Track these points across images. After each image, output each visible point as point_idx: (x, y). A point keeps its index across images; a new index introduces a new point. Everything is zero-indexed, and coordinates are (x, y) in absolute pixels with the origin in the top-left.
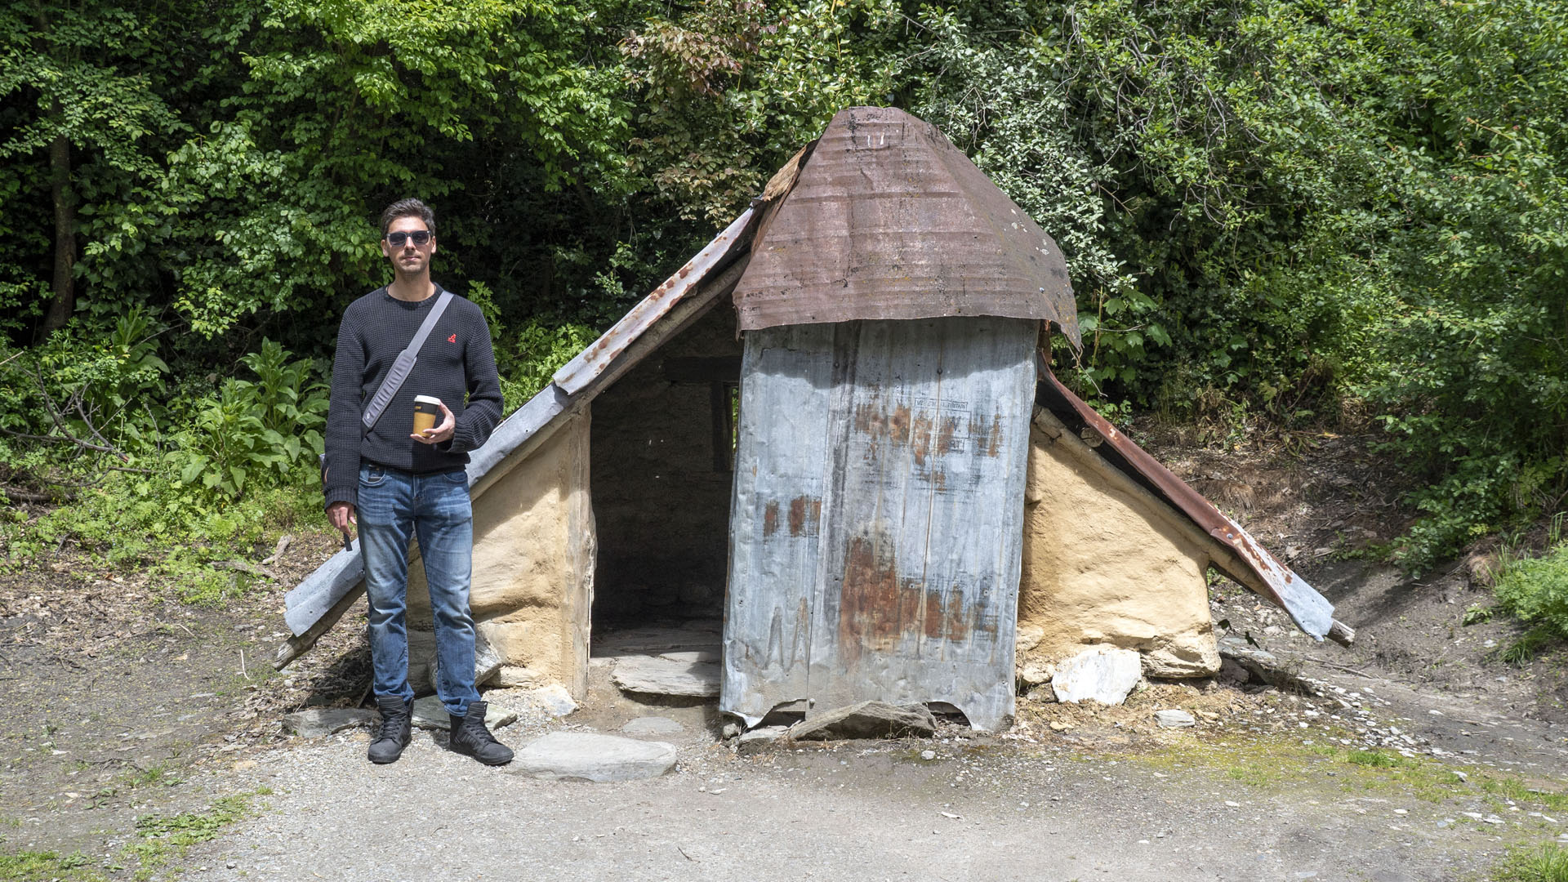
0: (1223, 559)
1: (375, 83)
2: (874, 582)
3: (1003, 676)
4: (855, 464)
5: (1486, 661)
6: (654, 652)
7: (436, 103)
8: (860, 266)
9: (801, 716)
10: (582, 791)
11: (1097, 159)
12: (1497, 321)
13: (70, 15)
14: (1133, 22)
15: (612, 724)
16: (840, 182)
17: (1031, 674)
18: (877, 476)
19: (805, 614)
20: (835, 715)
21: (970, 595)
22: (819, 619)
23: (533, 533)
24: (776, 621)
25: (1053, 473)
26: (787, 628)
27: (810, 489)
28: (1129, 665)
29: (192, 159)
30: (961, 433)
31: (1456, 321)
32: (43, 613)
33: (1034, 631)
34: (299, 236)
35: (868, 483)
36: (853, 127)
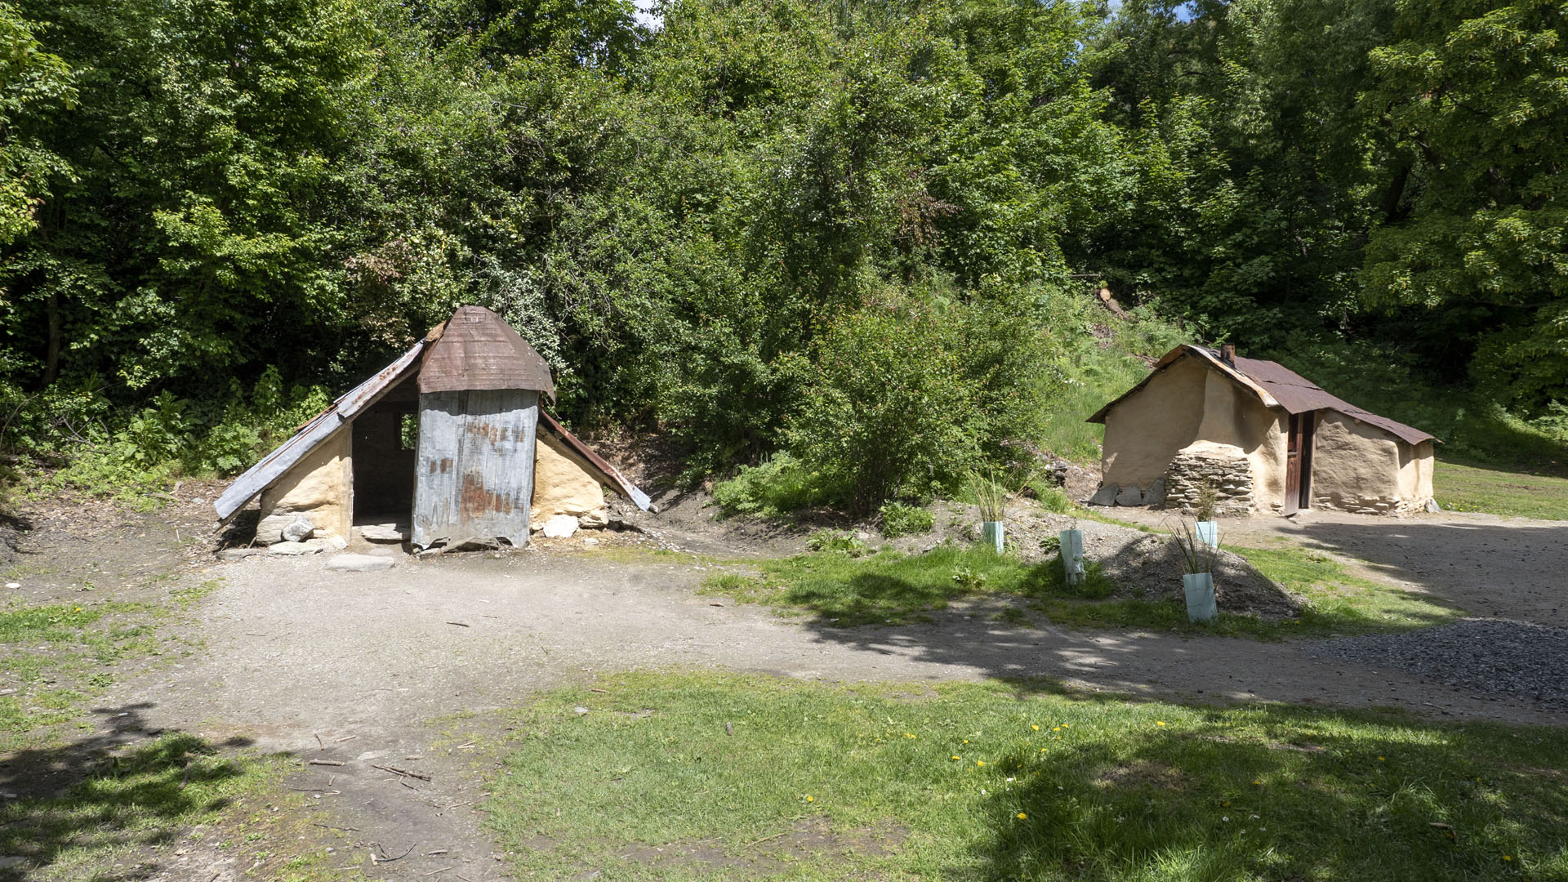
0: (609, 482)
1: (226, 275)
2: (474, 491)
3: (525, 526)
4: (467, 445)
5: (709, 521)
6: (376, 524)
7: (254, 284)
8: (469, 368)
9: (445, 544)
10: (358, 575)
11: (557, 319)
12: (714, 391)
13: (60, 233)
14: (572, 263)
15: (363, 551)
16: (460, 335)
17: (535, 527)
18: (476, 450)
19: (447, 504)
20: (460, 543)
21: (513, 495)
22: (453, 506)
23: (328, 474)
24: (435, 507)
25: (544, 449)
26: (440, 510)
27: (449, 455)
28: (574, 522)
29: (129, 305)
30: (509, 433)
31: (698, 390)
32: (63, 518)
33: (536, 510)
34: (182, 342)
35: (472, 453)
36: (465, 314)
